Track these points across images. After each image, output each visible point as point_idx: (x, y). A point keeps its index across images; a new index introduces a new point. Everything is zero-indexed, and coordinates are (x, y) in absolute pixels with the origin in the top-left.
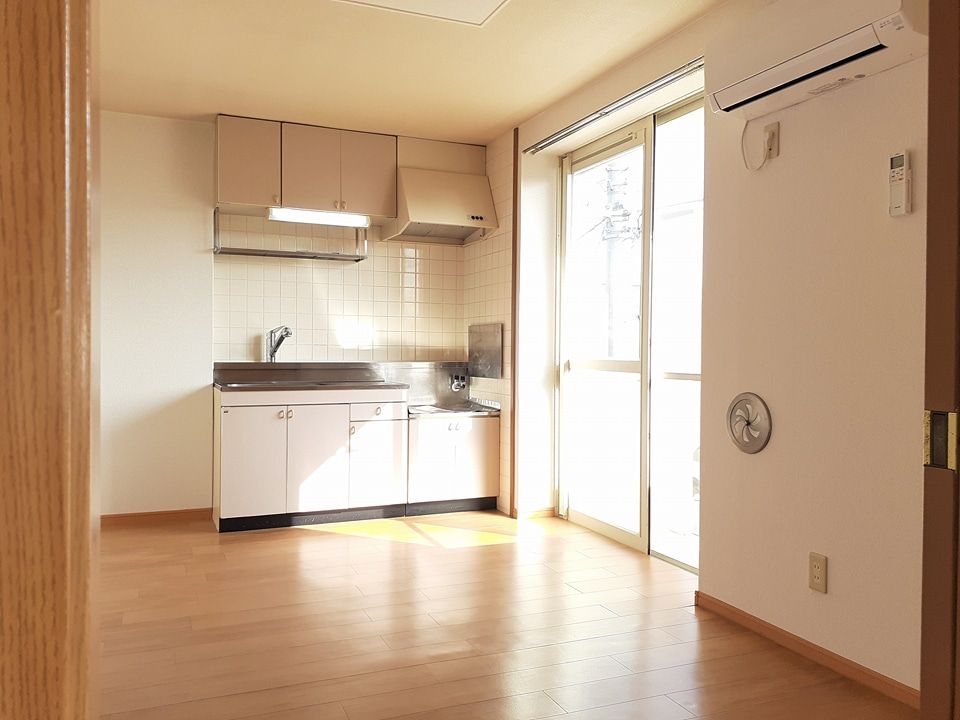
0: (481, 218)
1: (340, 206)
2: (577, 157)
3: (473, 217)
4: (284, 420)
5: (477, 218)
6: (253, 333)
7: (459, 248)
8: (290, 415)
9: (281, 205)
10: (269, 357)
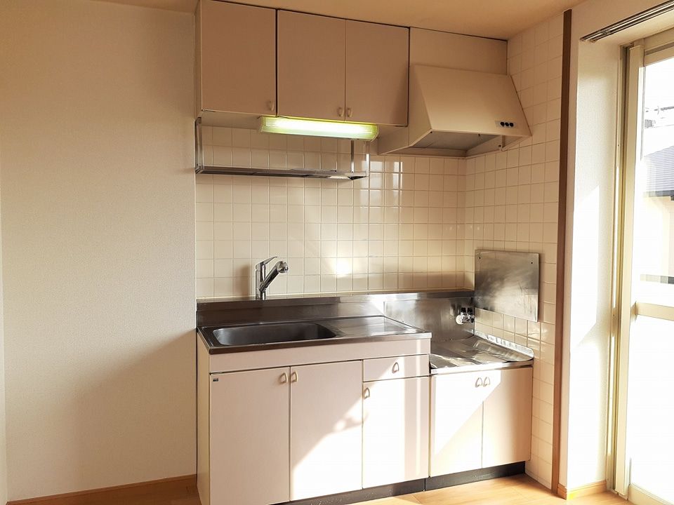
0: (512, 125)
1: (343, 114)
2: (652, 45)
3: (502, 124)
4: (286, 386)
5: (507, 124)
6: (240, 264)
7: (461, 161)
8: (293, 378)
9: (277, 114)
10: (259, 293)
